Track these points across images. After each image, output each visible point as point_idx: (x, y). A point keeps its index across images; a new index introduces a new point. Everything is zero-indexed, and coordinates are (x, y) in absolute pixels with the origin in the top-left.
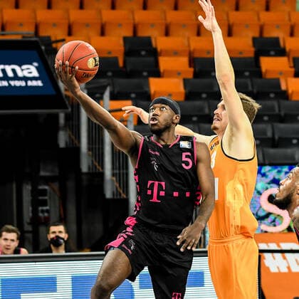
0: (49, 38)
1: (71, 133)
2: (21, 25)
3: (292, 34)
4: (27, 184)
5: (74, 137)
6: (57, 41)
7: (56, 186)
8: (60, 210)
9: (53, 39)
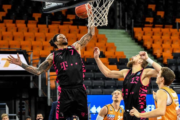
0: (26, 50)
1: (35, 83)
2: (15, 46)
3: (106, 50)
4: (18, 100)
5: (36, 85)
6: (28, 52)
7: (27, 101)
8: (29, 109)
9: (27, 51)
